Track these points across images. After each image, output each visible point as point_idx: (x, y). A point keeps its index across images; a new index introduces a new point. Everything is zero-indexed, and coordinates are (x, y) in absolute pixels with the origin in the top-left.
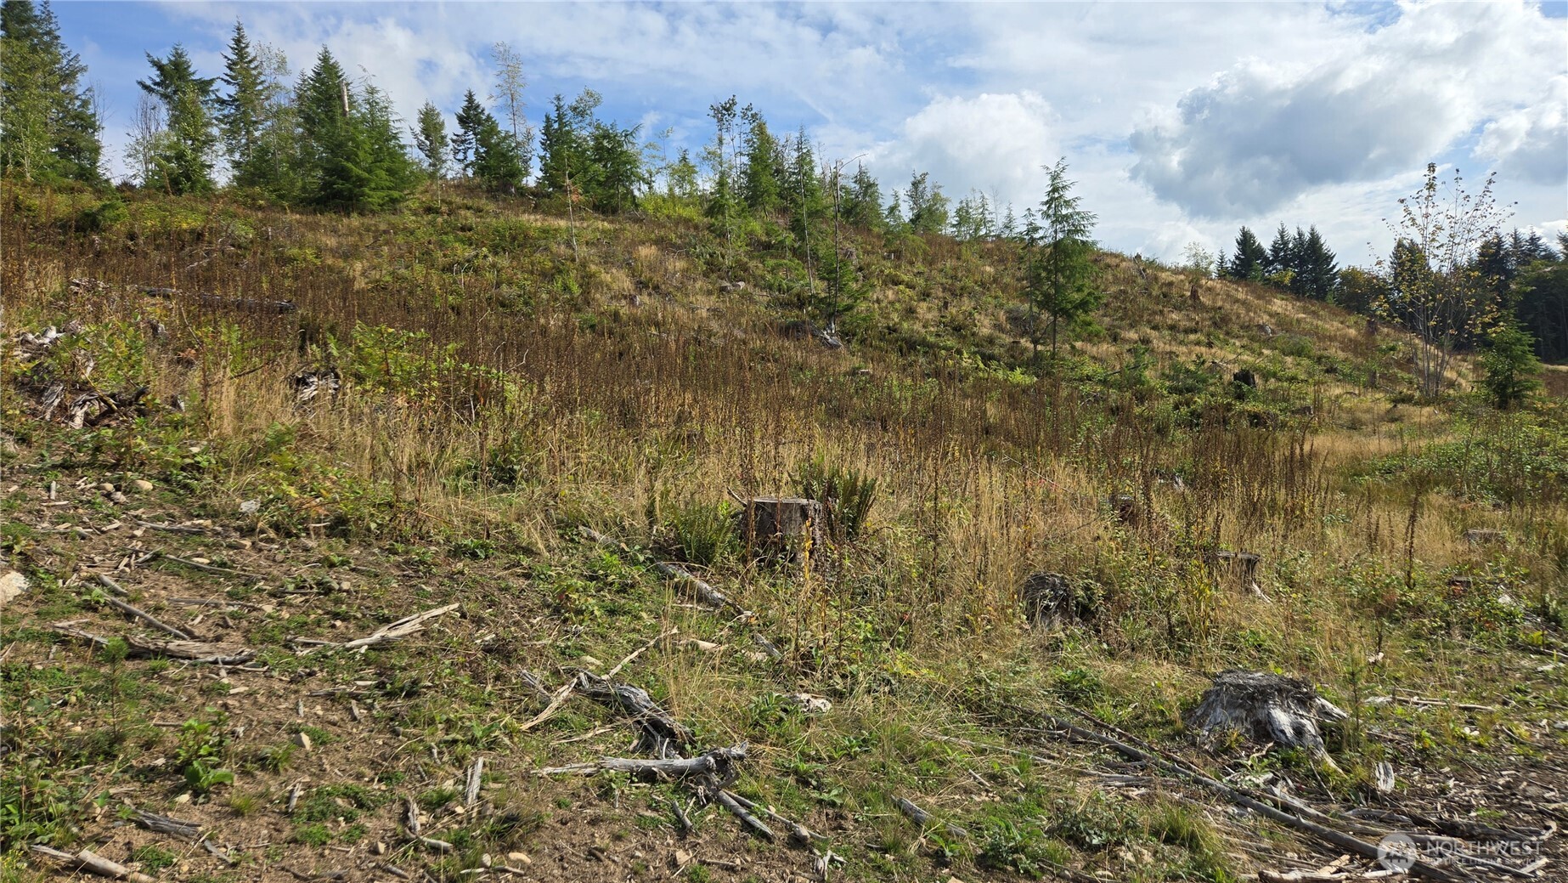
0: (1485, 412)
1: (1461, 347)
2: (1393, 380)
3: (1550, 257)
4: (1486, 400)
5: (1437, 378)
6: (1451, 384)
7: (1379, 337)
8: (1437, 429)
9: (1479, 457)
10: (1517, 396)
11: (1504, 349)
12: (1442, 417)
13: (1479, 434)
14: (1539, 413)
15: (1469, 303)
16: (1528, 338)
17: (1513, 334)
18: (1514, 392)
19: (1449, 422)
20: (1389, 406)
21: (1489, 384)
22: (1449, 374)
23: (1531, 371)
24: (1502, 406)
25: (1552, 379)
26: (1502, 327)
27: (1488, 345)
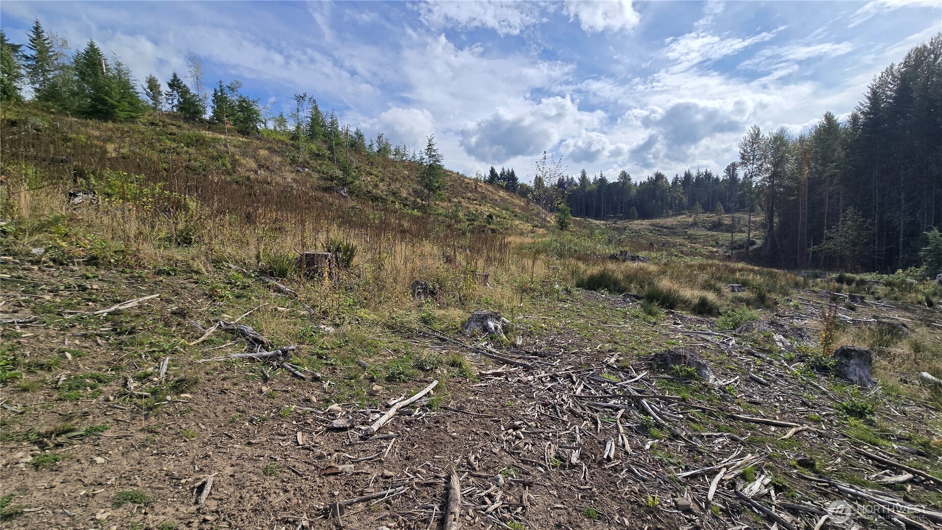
0: (557, 231)
1: (551, 211)
2: (533, 220)
3: (576, 185)
4: (557, 227)
5: (545, 220)
6: (549, 222)
7: (530, 206)
8: (544, 235)
9: (554, 244)
10: (566, 226)
11: (562, 211)
12: (546, 232)
13: (554, 238)
14: (571, 232)
15: (554, 197)
16: (569, 209)
17: (566, 207)
19: (547, 234)
20: (532, 228)
21: (559, 222)
22: (548, 219)
23: (569, 219)
24: (561, 229)
25: (575, 222)
26: (562, 205)
27: (559, 210)
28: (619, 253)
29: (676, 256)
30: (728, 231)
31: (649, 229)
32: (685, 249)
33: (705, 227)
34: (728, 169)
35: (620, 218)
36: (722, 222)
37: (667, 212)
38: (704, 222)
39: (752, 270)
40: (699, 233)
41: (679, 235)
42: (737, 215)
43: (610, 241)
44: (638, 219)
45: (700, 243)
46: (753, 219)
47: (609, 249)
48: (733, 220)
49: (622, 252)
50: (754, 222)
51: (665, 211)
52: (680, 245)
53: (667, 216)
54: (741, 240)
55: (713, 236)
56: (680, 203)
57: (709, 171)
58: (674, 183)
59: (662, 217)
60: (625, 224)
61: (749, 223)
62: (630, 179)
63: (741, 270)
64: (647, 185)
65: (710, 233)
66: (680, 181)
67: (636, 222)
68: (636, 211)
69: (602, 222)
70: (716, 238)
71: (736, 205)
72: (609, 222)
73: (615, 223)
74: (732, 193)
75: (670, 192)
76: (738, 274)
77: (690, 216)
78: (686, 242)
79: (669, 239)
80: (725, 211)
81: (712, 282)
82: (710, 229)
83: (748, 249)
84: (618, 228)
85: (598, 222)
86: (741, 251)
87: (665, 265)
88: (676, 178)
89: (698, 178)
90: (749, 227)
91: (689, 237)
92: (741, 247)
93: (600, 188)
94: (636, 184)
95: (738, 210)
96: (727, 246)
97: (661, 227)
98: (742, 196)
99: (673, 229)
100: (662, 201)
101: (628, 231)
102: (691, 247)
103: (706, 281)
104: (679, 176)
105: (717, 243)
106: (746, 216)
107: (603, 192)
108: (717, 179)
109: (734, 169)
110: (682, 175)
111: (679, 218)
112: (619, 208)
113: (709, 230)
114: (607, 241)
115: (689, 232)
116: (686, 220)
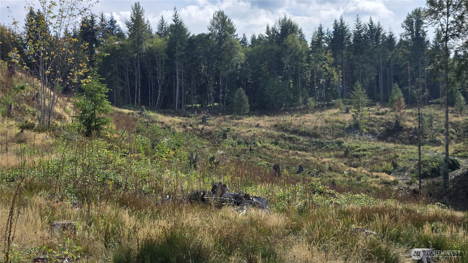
0: (79, 138)
1: (66, 91)
2: (21, 111)
3: (121, 35)
4: (79, 130)
5: (49, 112)
6: (60, 118)
7: (15, 79)
8: (48, 149)
10: (97, 128)
11: (91, 95)
12: (51, 141)
13: (70, 154)
14: (109, 140)
15: (70, 60)
16: (104, 89)
17: (96, 85)
18: (96, 125)
19: (55, 145)
20: (18, 131)
21: (81, 119)
22: (58, 110)
23: (106, 112)
24: (88, 134)
25: (119, 118)
26: (89, 79)
27: (81, 91)
28: (209, 188)
29: (321, 193)
30: (412, 142)
31: (272, 137)
32: (339, 178)
33: (373, 133)
34: (409, 22)
35: (215, 112)
36: (402, 123)
37: (305, 102)
38: (371, 123)
39: (451, 220)
40: (364, 146)
41: (328, 150)
42: (427, 110)
43: (193, 162)
44: (249, 115)
45: (365, 165)
46: (453, 119)
47: (189, 180)
48: (420, 120)
49: (214, 188)
50: (455, 125)
51: (301, 100)
52: (330, 169)
53: (306, 110)
54: (434, 160)
55: (387, 151)
56: (328, 83)
57: (375, 23)
58: (317, 43)
59: (295, 111)
60: (225, 125)
61: (446, 126)
62: (232, 30)
63: (433, 219)
64: (266, 43)
65: (382, 145)
66: (327, 40)
67: (247, 120)
68: (245, 98)
69: (177, 119)
70: (392, 155)
71: (424, 91)
72: (192, 120)
73: (204, 121)
74: (417, 68)
75: (309, 60)
76: (427, 229)
77: (347, 112)
78: (341, 164)
79: (309, 157)
80: (407, 102)
81: (384, 246)
82: (383, 138)
83: (446, 176)
84: (210, 133)
85: (167, 119)
86: (436, 180)
87: (301, 211)
88: (320, 33)
89: (357, 35)
90: (447, 134)
91: (347, 152)
92: (435, 172)
93: (172, 45)
94: (244, 41)
95: (426, 102)
96: (413, 172)
97: (295, 132)
98: (433, 74)
99: (316, 136)
100: (295, 77)
101: (229, 140)
102: (350, 174)
103: (372, 245)
104: (324, 30)
105: (395, 166)
106: (441, 113)
107: (178, 54)
108: (391, 39)
109: (419, 23)
110: (329, 28)
111: (328, 114)
112: (212, 89)
113: (381, 139)
114: (186, 162)
115: (346, 144)
116: (341, 118)
